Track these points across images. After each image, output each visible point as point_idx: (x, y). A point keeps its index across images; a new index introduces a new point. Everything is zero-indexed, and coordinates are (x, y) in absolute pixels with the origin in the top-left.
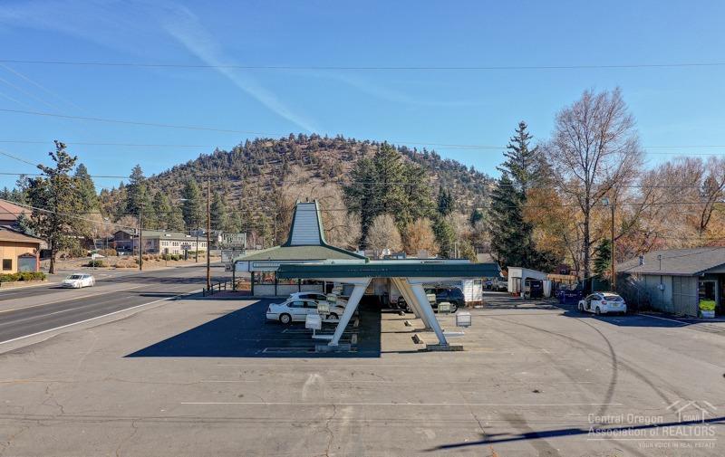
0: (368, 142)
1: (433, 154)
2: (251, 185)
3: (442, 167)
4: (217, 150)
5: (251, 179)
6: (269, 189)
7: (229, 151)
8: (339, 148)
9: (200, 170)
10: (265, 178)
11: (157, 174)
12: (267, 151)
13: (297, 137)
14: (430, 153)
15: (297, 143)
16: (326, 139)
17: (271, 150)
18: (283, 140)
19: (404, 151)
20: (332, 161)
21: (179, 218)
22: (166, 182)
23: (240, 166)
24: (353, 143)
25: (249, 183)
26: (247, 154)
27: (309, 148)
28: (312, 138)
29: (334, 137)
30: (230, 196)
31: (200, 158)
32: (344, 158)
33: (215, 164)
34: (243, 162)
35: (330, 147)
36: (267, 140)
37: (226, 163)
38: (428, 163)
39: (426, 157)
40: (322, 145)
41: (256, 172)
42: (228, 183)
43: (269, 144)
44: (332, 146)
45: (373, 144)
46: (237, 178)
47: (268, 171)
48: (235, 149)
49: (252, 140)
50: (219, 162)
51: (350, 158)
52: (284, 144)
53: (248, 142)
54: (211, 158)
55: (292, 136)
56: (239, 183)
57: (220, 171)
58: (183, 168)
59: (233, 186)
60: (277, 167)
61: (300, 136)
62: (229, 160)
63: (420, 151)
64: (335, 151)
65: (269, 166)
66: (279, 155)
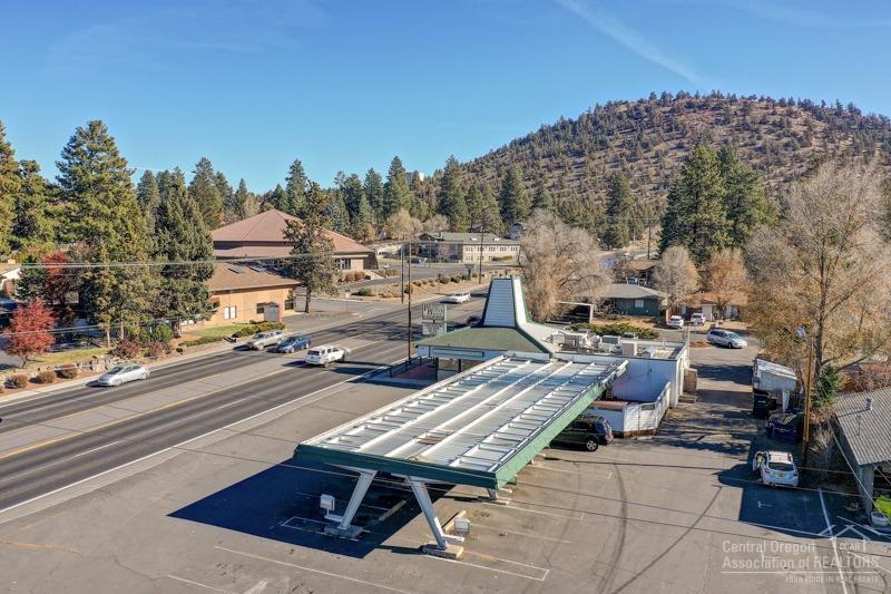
0: (754, 97)
1: (851, 108)
2: (596, 162)
3: (861, 126)
4: (562, 118)
5: (597, 155)
6: (616, 166)
7: (575, 119)
8: (713, 109)
9: (540, 144)
10: (613, 152)
11: (495, 150)
12: (620, 118)
13: (659, 97)
14: (845, 108)
15: (658, 104)
16: (697, 97)
17: (625, 116)
18: (641, 102)
19: (806, 106)
20: (701, 127)
21: (494, 215)
22: (501, 160)
23: (586, 138)
24: (733, 100)
25: (593, 159)
26: (595, 123)
27: (672, 111)
28: (678, 97)
29: (709, 93)
30: (571, 176)
31: (541, 130)
32: (717, 122)
33: (557, 137)
34: (589, 133)
35: (700, 107)
36: (621, 103)
37: (570, 135)
38: (839, 122)
39: (838, 112)
40: (690, 105)
41: (604, 144)
42: (569, 161)
43: (623, 108)
44: (703, 106)
45: (762, 100)
46: (580, 154)
47: (618, 143)
48: (581, 118)
49: (603, 103)
50: (562, 134)
51: (726, 122)
52: (642, 108)
53: (598, 107)
54: (554, 129)
55: (653, 96)
56: (582, 159)
57: (563, 145)
58: (522, 142)
59: (575, 163)
60: (629, 137)
61: (664, 96)
62: (574, 131)
63: (830, 104)
64: (707, 113)
65: (620, 136)
66: (633, 122)
